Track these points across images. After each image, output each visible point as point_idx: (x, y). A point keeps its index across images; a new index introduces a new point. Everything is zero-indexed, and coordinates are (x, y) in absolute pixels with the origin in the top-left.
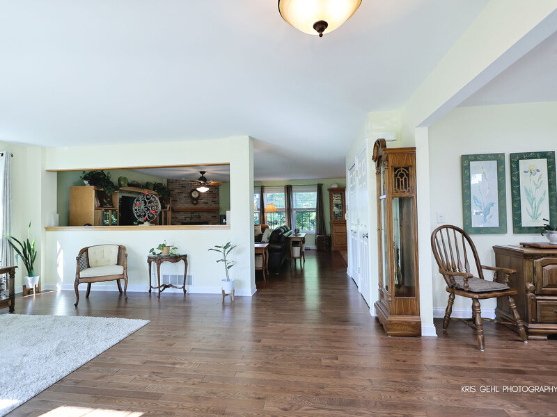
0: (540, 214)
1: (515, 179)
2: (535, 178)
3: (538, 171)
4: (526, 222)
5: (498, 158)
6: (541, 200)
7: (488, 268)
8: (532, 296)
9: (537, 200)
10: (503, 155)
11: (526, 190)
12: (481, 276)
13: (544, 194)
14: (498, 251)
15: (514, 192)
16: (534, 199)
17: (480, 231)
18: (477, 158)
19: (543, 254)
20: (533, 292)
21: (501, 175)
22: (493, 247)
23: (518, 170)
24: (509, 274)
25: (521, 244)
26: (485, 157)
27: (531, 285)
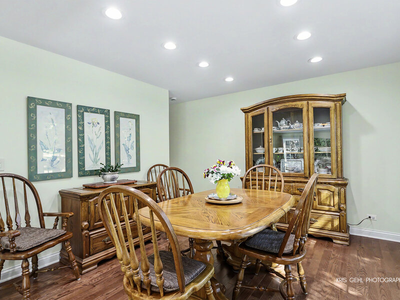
0: (99, 160)
1: (80, 128)
2: (96, 129)
3: (98, 123)
4: (89, 166)
5: (66, 106)
6: (100, 148)
7: (50, 215)
8: (86, 233)
9: (97, 148)
10: (71, 104)
11: (89, 139)
12: (43, 225)
13: (102, 143)
14: (64, 195)
15: (80, 140)
16: (95, 146)
17: (45, 177)
18: (44, 102)
19: (95, 194)
20: (88, 229)
21: (68, 123)
22: (60, 192)
23: (83, 121)
24: (67, 218)
25: (84, 186)
26: (54, 104)
27: (86, 223)
